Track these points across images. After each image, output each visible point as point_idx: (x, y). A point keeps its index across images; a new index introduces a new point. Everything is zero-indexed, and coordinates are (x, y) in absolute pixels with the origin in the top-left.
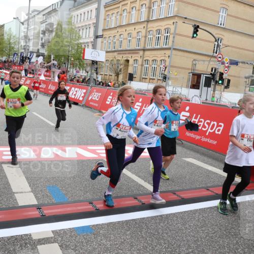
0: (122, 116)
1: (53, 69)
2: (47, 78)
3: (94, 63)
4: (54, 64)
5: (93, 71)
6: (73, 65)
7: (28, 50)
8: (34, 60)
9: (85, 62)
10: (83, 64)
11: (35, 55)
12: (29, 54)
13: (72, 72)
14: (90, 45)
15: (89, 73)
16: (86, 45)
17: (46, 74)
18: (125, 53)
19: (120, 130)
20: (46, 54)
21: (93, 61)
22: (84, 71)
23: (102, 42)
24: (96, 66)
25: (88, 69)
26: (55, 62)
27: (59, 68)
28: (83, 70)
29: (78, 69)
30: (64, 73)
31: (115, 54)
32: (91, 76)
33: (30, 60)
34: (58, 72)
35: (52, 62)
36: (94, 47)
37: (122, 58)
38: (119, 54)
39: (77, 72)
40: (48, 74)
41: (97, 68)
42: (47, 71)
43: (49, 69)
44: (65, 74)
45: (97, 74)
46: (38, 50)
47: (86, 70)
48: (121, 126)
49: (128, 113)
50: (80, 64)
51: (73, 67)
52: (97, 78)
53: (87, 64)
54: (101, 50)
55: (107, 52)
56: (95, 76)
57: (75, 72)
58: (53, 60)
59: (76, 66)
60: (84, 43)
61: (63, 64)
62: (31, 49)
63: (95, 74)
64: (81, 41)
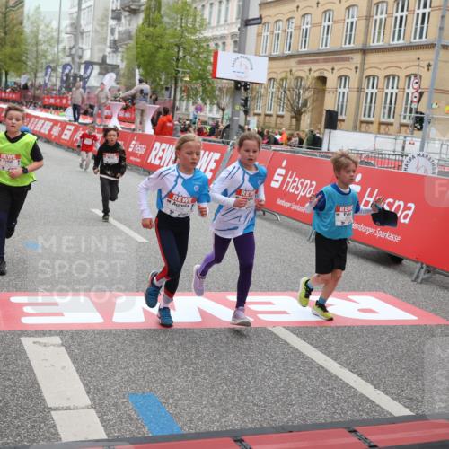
0: (176, 181)
1: (140, 104)
2: (125, 125)
3: (240, 86)
4: (142, 91)
5: (237, 107)
6: (189, 93)
7: (80, 57)
8: (93, 81)
9: (217, 84)
10: (213, 90)
11: (97, 69)
12: (83, 67)
13: (186, 109)
14: (230, 42)
15: (228, 112)
16: (220, 43)
17: (122, 114)
18: (317, 61)
19: (174, 203)
20: (123, 66)
21: (237, 82)
22: (215, 108)
23: (259, 35)
24: (243, 94)
25: (225, 101)
26: (146, 87)
27: (155, 101)
28: (212, 104)
29: (200, 102)
30: (166, 111)
31: (292, 62)
32: (231, 119)
33: (85, 83)
34: (152, 109)
35: (139, 86)
36: (240, 47)
37: (308, 73)
38: (300, 62)
39: (199, 109)
40: (128, 115)
41: (246, 100)
42: (125, 109)
43: (130, 103)
44: (170, 116)
45: (246, 113)
46: (104, 58)
47: (218, 105)
48: (175, 197)
49: (187, 177)
50: (205, 91)
51: (188, 96)
52: (247, 123)
53: (221, 90)
54: (257, 54)
55: (272, 59)
56: (241, 118)
57: (192, 109)
58: (141, 81)
59: (196, 95)
60: (214, 38)
61: (164, 92)
62: (87, 56)
63: (242, 114)
64: (207, 33)
